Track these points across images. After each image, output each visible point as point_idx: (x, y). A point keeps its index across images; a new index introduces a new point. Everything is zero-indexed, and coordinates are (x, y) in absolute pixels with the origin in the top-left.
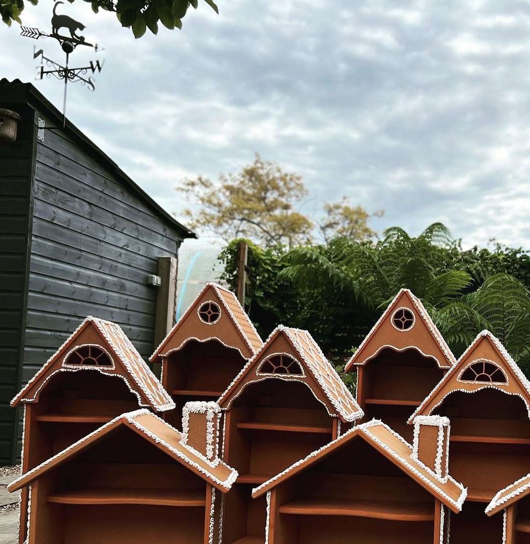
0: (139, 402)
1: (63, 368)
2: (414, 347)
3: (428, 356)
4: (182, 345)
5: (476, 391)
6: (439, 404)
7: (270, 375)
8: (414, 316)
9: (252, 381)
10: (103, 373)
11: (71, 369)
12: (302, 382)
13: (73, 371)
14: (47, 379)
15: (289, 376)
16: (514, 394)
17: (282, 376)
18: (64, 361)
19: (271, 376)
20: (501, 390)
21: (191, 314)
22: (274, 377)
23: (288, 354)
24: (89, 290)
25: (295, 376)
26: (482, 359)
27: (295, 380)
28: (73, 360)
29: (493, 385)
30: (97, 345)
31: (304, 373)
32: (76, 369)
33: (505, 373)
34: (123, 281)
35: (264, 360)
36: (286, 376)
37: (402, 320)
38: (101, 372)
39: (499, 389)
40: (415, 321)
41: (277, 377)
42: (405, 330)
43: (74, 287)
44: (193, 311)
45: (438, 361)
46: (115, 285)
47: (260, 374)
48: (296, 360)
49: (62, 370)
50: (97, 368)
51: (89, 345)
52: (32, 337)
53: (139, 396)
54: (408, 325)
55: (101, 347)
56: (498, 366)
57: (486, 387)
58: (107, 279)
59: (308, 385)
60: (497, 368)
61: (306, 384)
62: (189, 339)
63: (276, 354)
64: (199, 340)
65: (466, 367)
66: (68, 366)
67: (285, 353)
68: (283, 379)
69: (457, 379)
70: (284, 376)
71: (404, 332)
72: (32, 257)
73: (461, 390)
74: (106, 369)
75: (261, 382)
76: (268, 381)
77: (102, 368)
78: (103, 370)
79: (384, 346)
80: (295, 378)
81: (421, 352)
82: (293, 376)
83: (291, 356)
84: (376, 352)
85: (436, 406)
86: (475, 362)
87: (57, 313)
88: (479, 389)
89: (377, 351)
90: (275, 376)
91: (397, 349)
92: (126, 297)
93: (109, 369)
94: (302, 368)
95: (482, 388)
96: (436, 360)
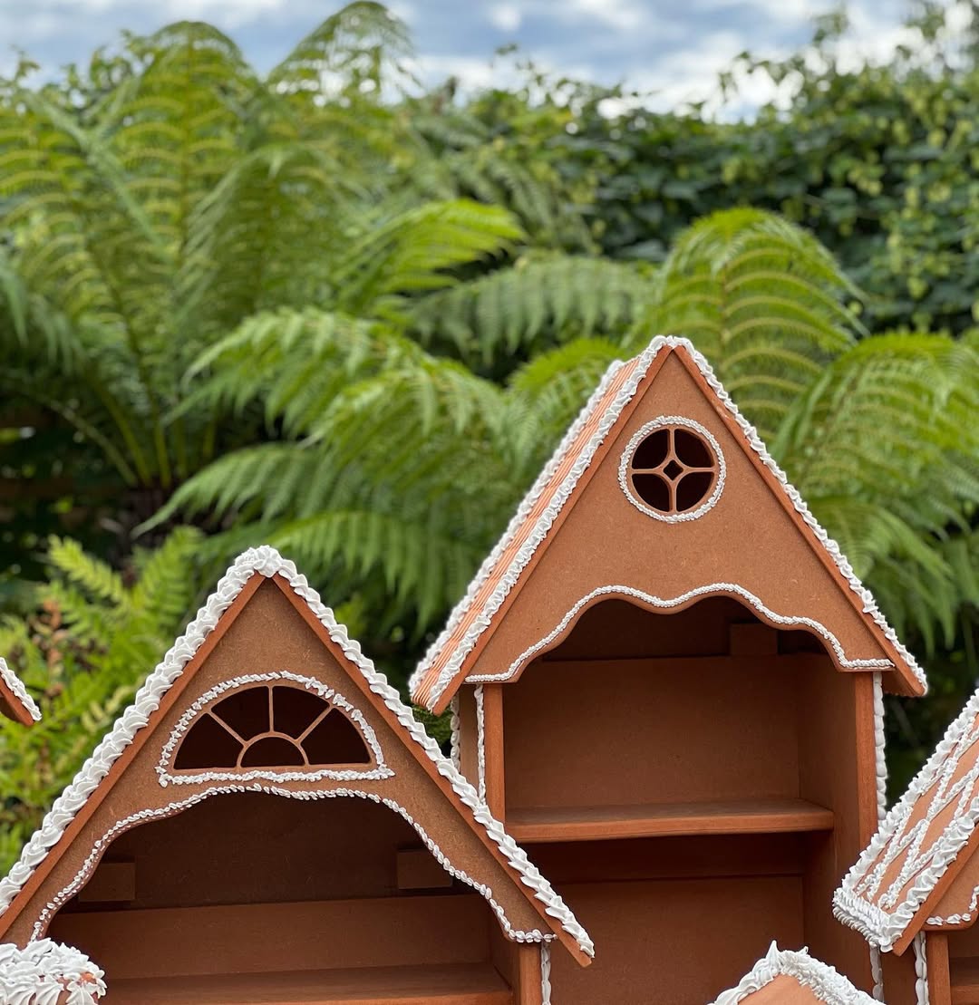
2: (730, 587)
3: (789, 620)
7: (224, 776)
8: (719, 452)
9: (142, 814)
12: (376, 798)
15: (312, 777)
17: (281, 780)
19: (228, 782)
22: (245, 783)
23: (301, 679)
25: (340, 775)
27: (342, 792)
31: (379, 759)
35: (191, 714)
36: (298, 776)
37: (666, 471)
40: (723, 475)
41: (257, 787)
42: (683, 516)
45: (834, 640)
47: (179, 780)
48: (340, 701)
54: (694, 491)
59: (402, 811)
61: (393, 805)
63: (246, 679)
67: (286, 674)
68: (286, 793)
70: (288, 776)
71: (679, 523)
75: (186, 813)
76: (216, 805)
79: (599, 590)
80: (343, 783)
81: (761, 607)
82: (332, 774)
83: (317, 684)
84: (565, 621)
89: (570, 614)
90: (250, 782)
91: (658, 602)
94: (369, 734)
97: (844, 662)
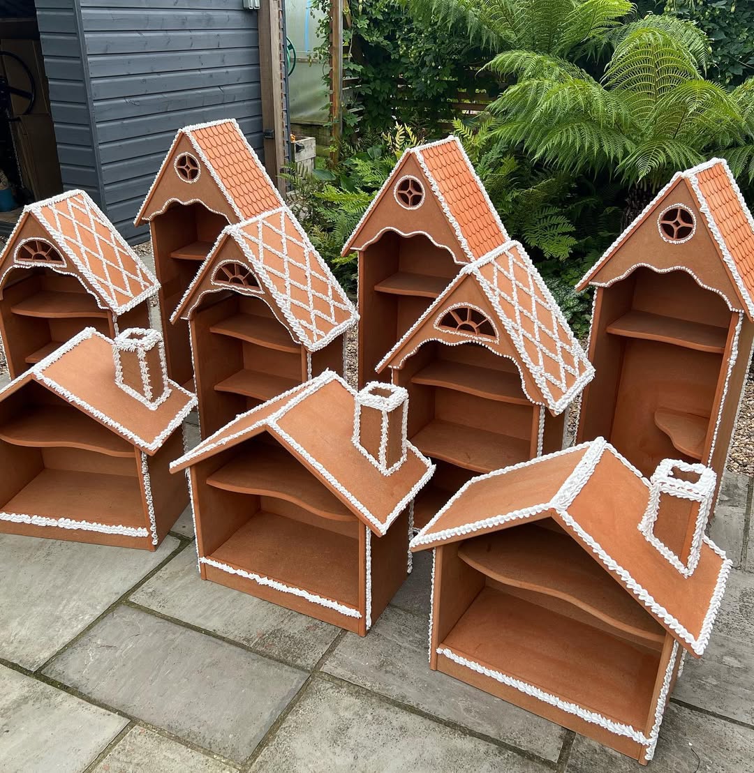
0: (99, 303)
1: (17, 264)
2: (424, 233)
3: (440, 246)
4: (164, 208)
5: (457, 344)
6: (412, 353)
7: (226, 285)
8: (424, 189)
9: (208, 291)
10: (55, 270)
11: (23, 265)
12: (261, 299)
13: (27, 267)
14: (4, 276)
15: (246, 290)
16: (505, 356)
17: (238, 288)
18: (15, 256)
19: (227, 287)
20: (489, 348)
21: (168, 170)
23: (241, 263)
24: (166, 36)
25: (252, 291)
26: (466, 304)
27: (253, 295)
28: (23, 254)
29: (479, 340)
30: (44, 239)
31: (261, 288)
32: (28, 266)
33: (494, 326)
34: (210, 13)
35: (217, 267)
36: (242, 289)
37: (408, 193)
38: (54, 270)
39: (486, 346)
40: (424, 196)
41: (234, 290)
42: (412, 208)
43: (144, 37)
44: (170, 165)
46: (199, 20)
47: (216, 284)
48: (251, 271)
49: (16, 266)
50: (49, 265)
51: (35, 238)
52: (102, 110)
53: (97, 298)
54: (416, 200)
55: (48, 241)
56: (486, 315)
57: (470, 341)
58: (186, 16)
59: (267, 303)
60: (485, 318)
61: (265, 301)
62: (170, 200)
63: (229, 261)
64: (181, 203)
65: (446, 312)
66: (20, 262)
67: (238, 261)
68: (240, 293)
69: (434, 326)
70: (240, 288)
71: (411, 210)
72: (83, 11)
73: (439, 340)
74: (58, 266)
75: (218, 293)
76: (225, 292)
77: (54, 265)
78: (56, 268)
79: (386, 228)
80: (253, 293)
81: (432, 240)
82: (250, 290)
83: (246, 266)
84: (377, 236)
85: (409, 355)
86: (456, 306)
87: (129, 75)
88: (461, 343)
89: (378, 234)
90: (232, 288)
91: (402, 234)
92: (216, 33)
93: (61, 266)
94: (259, 282)
95: (464, 342)
96: (452, 252)
97: (455, 261)
